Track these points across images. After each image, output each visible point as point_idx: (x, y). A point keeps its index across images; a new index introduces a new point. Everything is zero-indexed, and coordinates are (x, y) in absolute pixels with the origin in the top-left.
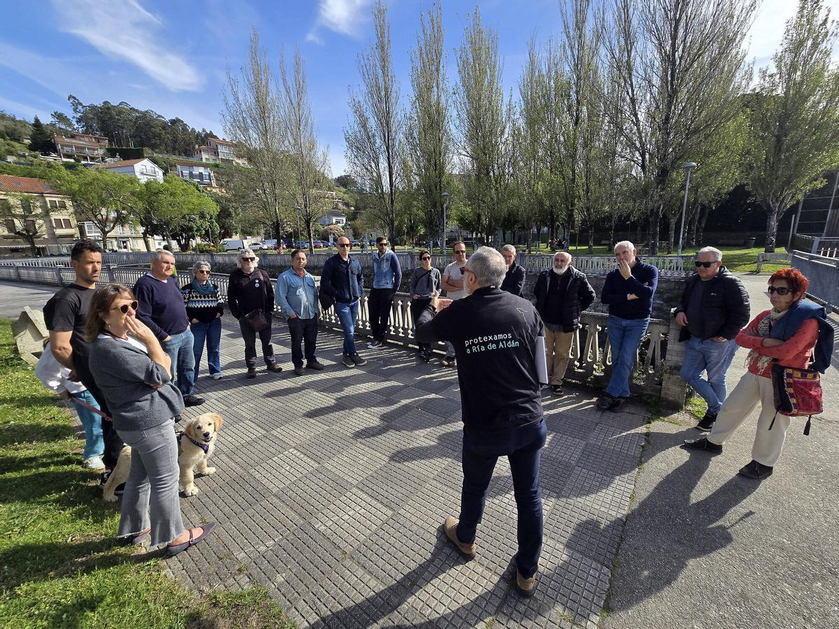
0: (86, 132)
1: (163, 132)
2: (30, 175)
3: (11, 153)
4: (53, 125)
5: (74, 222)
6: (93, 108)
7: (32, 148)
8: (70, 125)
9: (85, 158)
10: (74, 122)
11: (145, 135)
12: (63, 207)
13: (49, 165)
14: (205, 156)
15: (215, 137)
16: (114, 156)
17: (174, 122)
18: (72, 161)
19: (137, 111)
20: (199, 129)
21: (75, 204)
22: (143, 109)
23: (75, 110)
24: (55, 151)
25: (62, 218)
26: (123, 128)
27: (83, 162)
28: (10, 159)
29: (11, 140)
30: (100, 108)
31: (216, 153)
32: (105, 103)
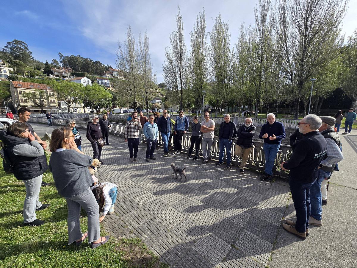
0: (64, 67)
1: (92, 66)
2: (43, 83)
3: (37, 75)
4: (52, 64)
5: (57, 101)
6: (67, 57)
7: (44, 73)
8: (58, 64)
9: (63, 77)
10: (60, 63)
11: (86, 67)
12: (53, 95)
13: (50, 79)
14: (107, 75)
15: (112, 68)
16: (73, 76)
17: (97, 62)
18: (58, 77)
19: (83, 58)
20: (106, 65)
21: (58, 94)
22: (85, 58)
23: (61, 59)
24: (52, 74)
25: (52, 99)
26: (77, 65)
27: (62, 78)
28: (37, 77)
29: (37, 70)
30: (70, 57)
31: (112, 74)
32: (72, 55)
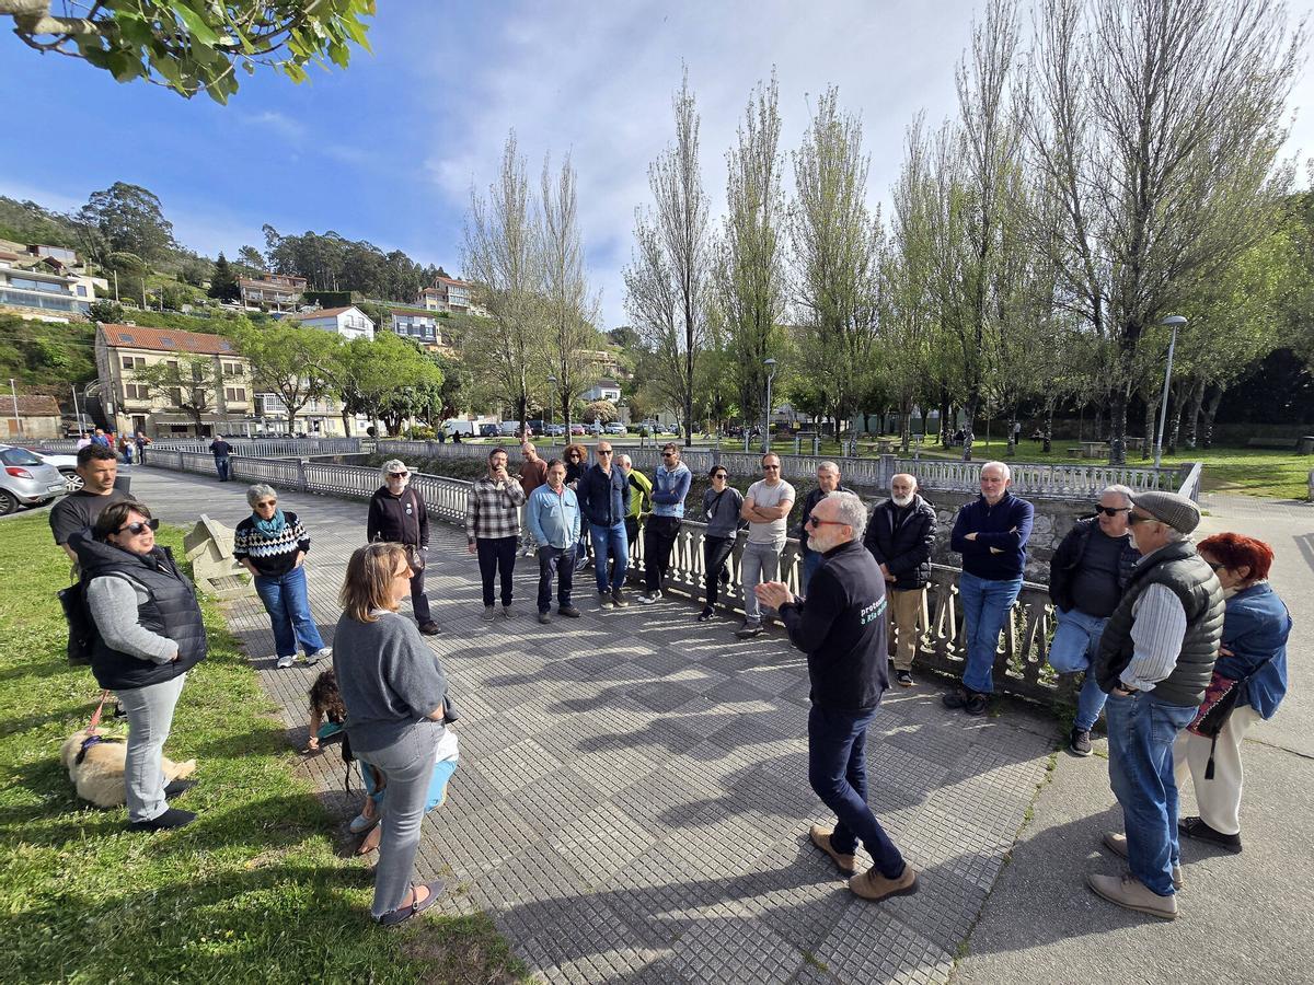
0: (280, 272)
1: (379, 269)
2: (206, 330)
3: (187, 301)
4: (239, 263)
5: (249, 394)
6: (291, 240)
7: (212, 294)
8: (261, 262)
9: (275, 306)
10: (266, 258)
11: (356, 273)
12: (240, 372)
13: (231, 316)
14: (430, 302)
15: (446, 276)
16: (311, 303)
17: (393, 256)
18: (257, 310)
19: (347, 243)
20: (425, 266)
21: (255, 369)
22: (354, 241)
23: (269, 244)
24: (238, 296)
25: (235, 386)
26: (326, 265)
27: (271, 312)
28: (186, 308)
29: (189, 283)
30: (300, 239)
31: (445, 298)
32: (309, 233)
